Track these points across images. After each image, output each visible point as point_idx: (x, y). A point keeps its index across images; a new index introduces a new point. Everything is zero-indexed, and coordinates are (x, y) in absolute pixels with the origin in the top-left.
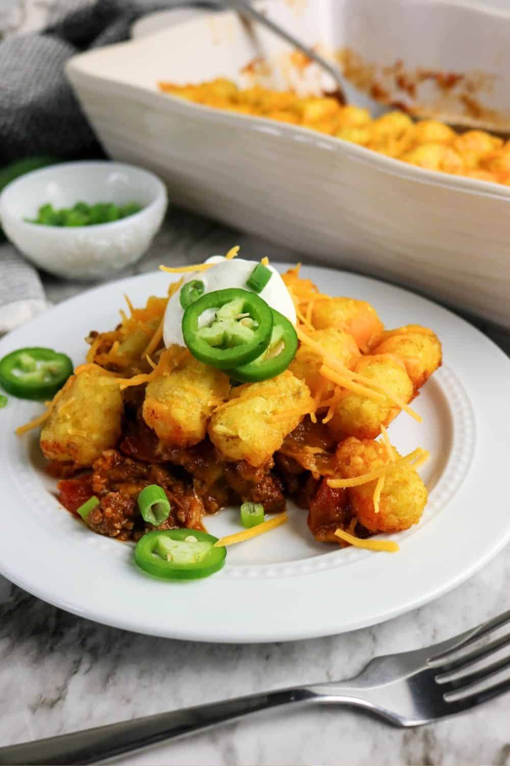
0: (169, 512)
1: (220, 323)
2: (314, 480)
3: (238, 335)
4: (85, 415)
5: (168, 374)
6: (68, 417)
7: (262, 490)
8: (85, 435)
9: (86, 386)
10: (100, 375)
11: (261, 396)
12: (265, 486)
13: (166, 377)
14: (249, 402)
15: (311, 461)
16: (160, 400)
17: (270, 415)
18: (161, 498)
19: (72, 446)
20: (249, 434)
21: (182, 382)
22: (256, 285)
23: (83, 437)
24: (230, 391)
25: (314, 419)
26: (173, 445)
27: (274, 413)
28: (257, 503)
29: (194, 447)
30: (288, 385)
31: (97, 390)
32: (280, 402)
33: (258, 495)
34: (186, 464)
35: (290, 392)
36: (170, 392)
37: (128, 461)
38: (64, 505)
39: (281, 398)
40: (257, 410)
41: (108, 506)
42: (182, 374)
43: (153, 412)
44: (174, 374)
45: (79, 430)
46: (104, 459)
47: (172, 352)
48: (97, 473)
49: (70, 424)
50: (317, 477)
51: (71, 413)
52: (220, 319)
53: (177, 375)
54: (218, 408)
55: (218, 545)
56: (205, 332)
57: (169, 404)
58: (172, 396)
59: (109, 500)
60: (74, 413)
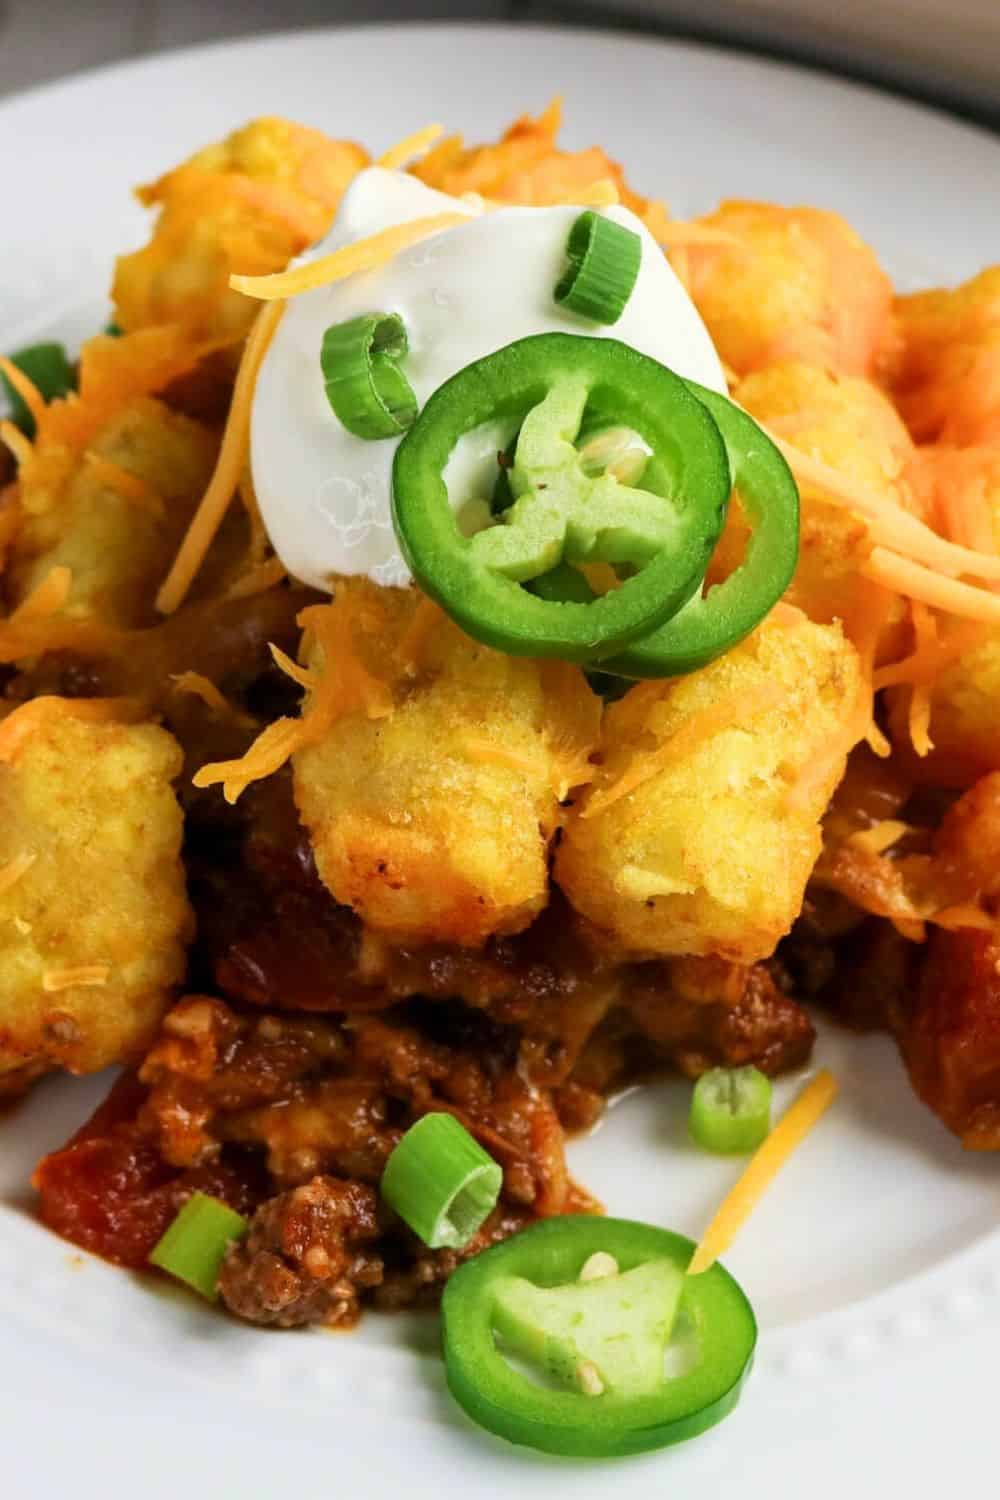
0: (497, 1193)
1: (540, 495)
2: (907, 944)
3: (617, 530)
4: (85, 908)
5: (389, 712)
6: (25, 928)
7: (752, 1021)
8: (101, 982)
9: (64, 801)
10: (100, 746)
11: (735, 727)
12: (758, 1006)
13: (380, 721)
14: (702, 759)
15: (888, 885)
16: (394, 820)
17: (775, 786)
18: (478, 1162)
19: (63, 1028)
20: (740, 878)
21: (451, 732)
22: (599, 301)
23: (92, 989)
24: (603, 718)
25: (881, 746)
26: (432, 945)
27: (785, 773)
28: (741, 1064)
29: (515, 941)
30: (801, 661)
31: (101, 801)
32: (790, 727)
33: (743, 1039)
34: (497, 1003)
35: (810, 683)
36: (428, 781)
37: (270, 1028)
38: (77, 1239)
39: (791, 714)
40: (736, 779)
41: (309, 1242)
42: (438, 702)
43: (382, 868)
44: (411, 706)
45: (71, 966)
46: (189, 1045)
47: (364, 616)
48: (170, 1097)
49: (30, 949)
50: (916, 933)
51: (31, 911)
52: (535, 480)
53: (423, 710)
54: (598, 802)
55: (698, 1265)
56: (498, 544)
57: (435, 827)
58: (434, 794)
59: (306, 1218)
60: (42, 910)
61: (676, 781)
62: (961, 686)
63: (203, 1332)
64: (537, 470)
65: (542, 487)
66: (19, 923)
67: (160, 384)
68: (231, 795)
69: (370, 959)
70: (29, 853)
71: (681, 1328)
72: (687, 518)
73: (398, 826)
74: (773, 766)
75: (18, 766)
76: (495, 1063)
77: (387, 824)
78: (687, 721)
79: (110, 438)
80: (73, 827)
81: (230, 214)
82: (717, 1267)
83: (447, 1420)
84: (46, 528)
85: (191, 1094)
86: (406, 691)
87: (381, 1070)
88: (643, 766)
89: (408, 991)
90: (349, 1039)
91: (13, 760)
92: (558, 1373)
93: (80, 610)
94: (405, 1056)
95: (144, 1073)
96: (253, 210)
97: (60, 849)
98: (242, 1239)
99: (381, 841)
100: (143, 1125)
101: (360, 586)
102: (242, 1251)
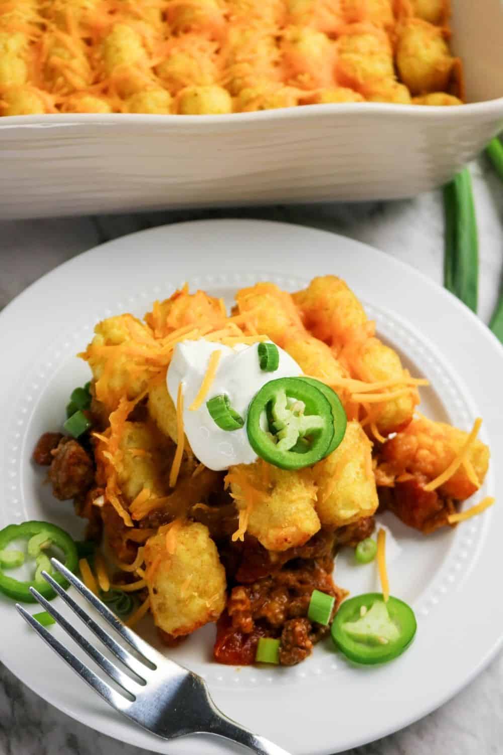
4: (208, 582)
5: (269, 499)
11: (348, 462)
13: (268, 502)
16: (283, 526)
17: (362, 471)
21: (287, 497)
27: (362, 467)
31: (200, 552)
32: (358, 454)
36: (287, 512)
37: (257, 587)
39: (357, 450)
40: (354, 475)
41: (305, 640)
42: (279, 490)
43: (286, 540)
44: (274, 494)
45: (210, 598)
46: (242, 602)
47: (251, 476)
48: (241, 617)
49: (197, 598)
50: (393, 485)
51: (195, 589)
52: (285, 423)
53: (277, 494)
54: (325, 497)
55: (386, 599)
56: (285, 444)
57: (294, 523)
58: (290, 515)
59: (301, 635)
60: (198, 588)
61: (342, 483)
62: (383, 418)
63: (282, 673)
64: (285, 420)
65: (289, 424)
66: (194, 593)
67: (125, 417)
68: (242, 539)
69: (273, 558)
70: (190, 575)
71: (391, 615)
72: (325, 418)
73: (286, 527)
74: (359, 467)
75: (177, 553)
76: (309, 568)
77: (282, 528)
78: (337, 466)
79: (126, 440)
80: (197, 563)
81: (123, 359)
82: (391, 598)
83: (351, 667)
84: (125, 475)
85: (246, 614)
86: (270, 491)
87: (287, 584)
88: (333, 483)
89: (286, 561)
90: (275, 580)
91: (175, 552)
92: (371, 642)
93: (153, 497)
94: (291, 578)
95: (230, 613)
96: (130, 355)
97: (197, 570)
98: (281, 645)
99: (283, 533)
100: (235, 626)
101: (242, 467)
102: (284, 649)
